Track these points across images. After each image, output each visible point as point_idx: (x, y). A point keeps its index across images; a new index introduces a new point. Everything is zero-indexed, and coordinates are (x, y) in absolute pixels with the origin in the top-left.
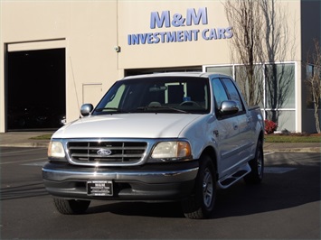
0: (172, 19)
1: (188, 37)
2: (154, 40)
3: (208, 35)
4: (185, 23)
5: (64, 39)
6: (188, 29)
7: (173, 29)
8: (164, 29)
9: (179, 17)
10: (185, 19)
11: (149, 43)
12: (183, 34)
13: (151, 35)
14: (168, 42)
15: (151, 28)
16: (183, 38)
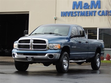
0: (83, 5)
1: (91, 14)
2: (74, 15)
3: (101, 13)
4: (90, 8)
6: (91, 10)
7: (83, 10)
8: (79, 10)
9: (86, 5)
10: (89, 6)
11: (71, 16)
12: (88, 13)
13: (72, 12)
14: (81, 16)
15: (73, 9)
16: (88, 14)
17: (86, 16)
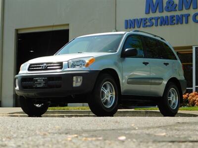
0: (165, 5)
1: (179, 20)
2: (148, 24)
4: (177, 8)
5: (68, 25)
6: (180, 14)
7: (165, 14)
8: (158, 14)
9: (171, 4)
10: (177, 5)
11: (143, 27)
12: (175, 18)
13: (145, 20)
14: (161, 25)
15: (146, 13)
16: (175, 22)
17: (171, 25)
